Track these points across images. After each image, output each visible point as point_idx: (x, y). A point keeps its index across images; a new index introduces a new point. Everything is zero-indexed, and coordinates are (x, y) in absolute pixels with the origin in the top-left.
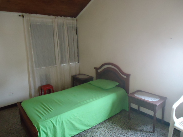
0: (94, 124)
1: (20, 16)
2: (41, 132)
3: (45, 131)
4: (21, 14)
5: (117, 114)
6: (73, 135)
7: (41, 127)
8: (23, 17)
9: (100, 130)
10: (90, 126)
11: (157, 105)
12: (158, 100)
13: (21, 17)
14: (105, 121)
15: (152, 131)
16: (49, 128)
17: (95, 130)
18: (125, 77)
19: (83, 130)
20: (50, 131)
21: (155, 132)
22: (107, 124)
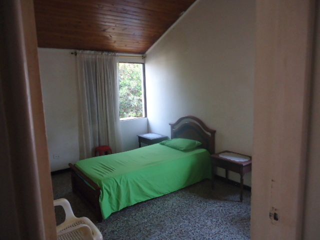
0: (166, 191)
1: (72, 53)
2: (104, 190)
3: (109, 190)
4: (73, 51)
5: (198, 183)
6: (140, 202)
7: (104, 185)
8: (76, 55)
9: (174, 198)
10: (161, 194)
11: (244, 165)
12: (247, 160)
13: (74, 55)
14: (181, 190)
15: (239, 200)
16: (113, 187)
17: (168, 198)
18: (209, 134)
19: (152, 198)
20: (114, 190)
21: (243, 201)
22: (183, 193)
